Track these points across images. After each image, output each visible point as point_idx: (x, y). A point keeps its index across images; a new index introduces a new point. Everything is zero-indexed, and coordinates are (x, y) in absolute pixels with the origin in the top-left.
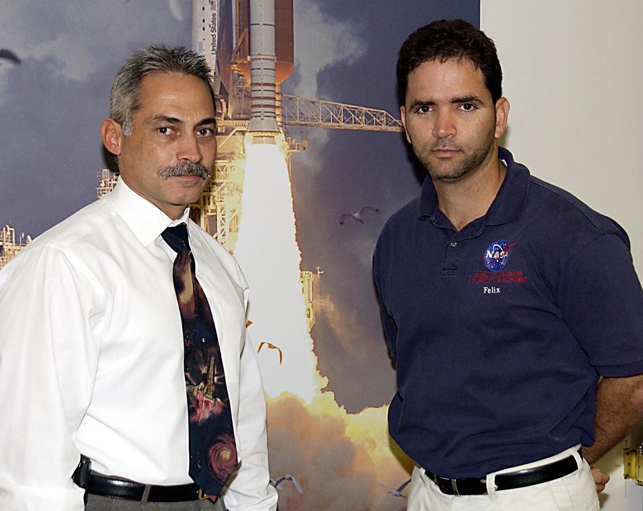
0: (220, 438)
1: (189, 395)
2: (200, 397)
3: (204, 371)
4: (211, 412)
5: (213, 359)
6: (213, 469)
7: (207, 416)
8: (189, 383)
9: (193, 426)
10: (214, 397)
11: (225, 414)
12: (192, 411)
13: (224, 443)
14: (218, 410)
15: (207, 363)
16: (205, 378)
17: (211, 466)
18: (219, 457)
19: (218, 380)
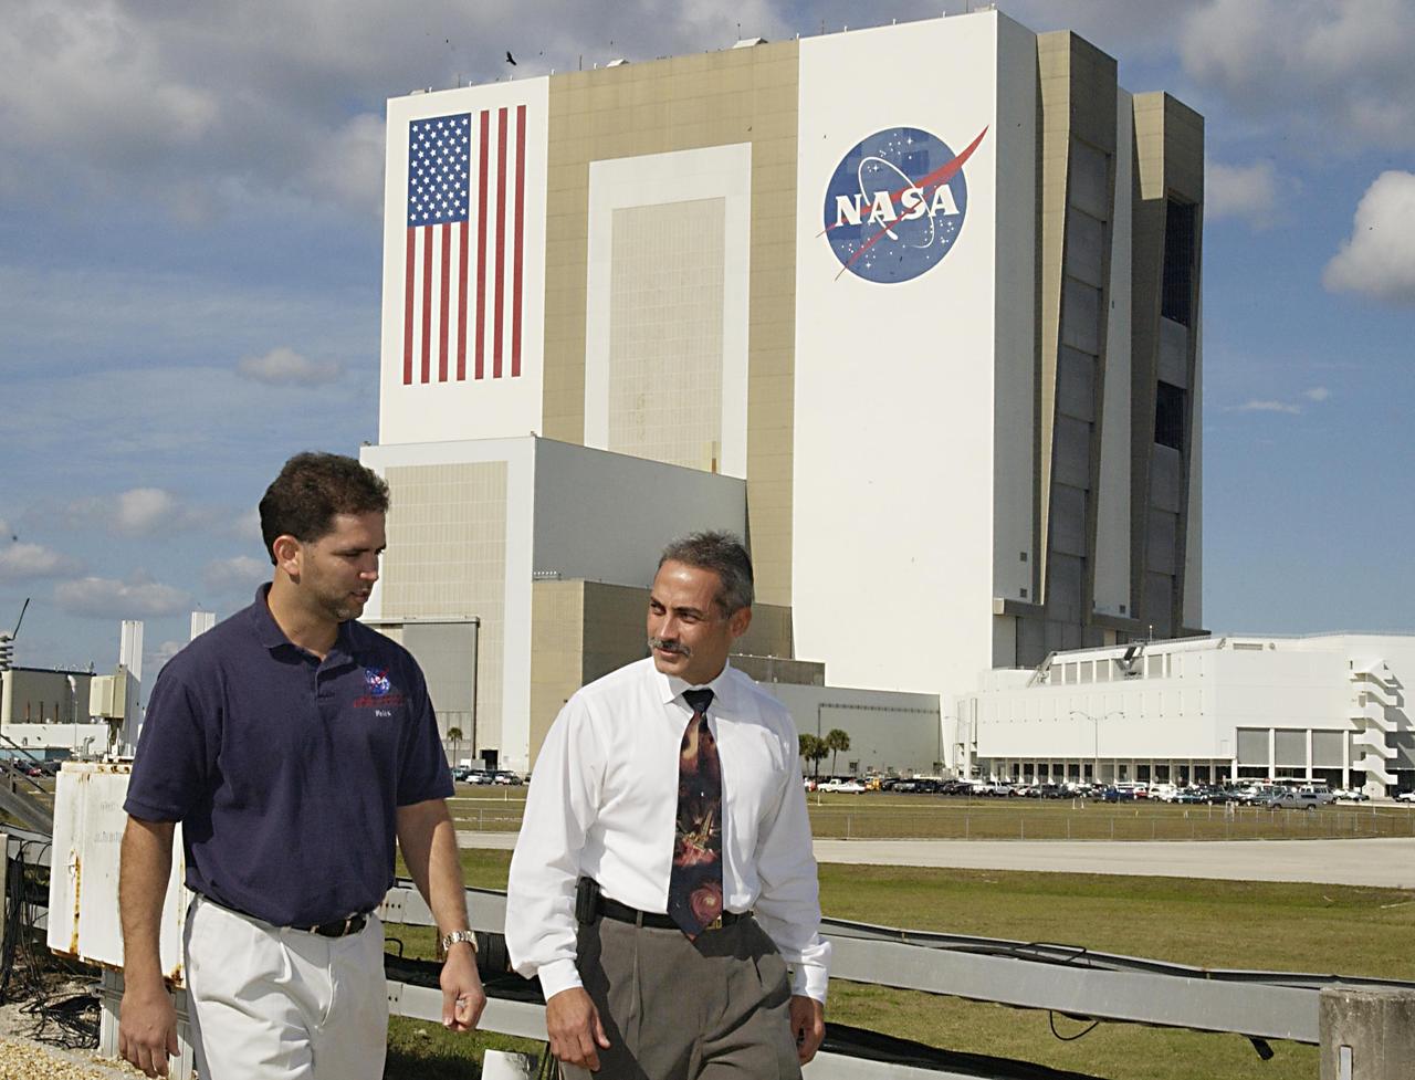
0: (707, 885)
1: (678, 840)
2: (690, 844)
3: (698, 821)
4: (700, 860)
5: (710, 814)
6: (694, 912)
7: (694, 862)
8: (679, 829)
9: (675, 869)
10: (706, 847)
11: (717, 864)
12: (677, 855)
13: (711, 890)
14: (708, 859)
15: (702, 814)
16: (698, 829)
17: (692, 907)
18: (702, 903)
19: (714, 833)
